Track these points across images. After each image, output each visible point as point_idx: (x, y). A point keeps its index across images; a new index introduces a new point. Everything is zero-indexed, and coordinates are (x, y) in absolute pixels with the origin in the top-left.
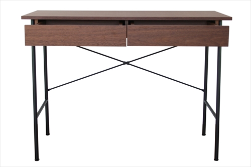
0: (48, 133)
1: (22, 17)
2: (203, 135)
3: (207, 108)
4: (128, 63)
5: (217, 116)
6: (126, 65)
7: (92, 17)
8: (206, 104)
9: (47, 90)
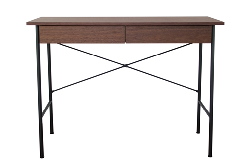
0: (52, 132)
1: (27, 23)
2: (197, 133)
3: (202, 108)
4: (126, 66)
5: (211, 115)
6: (125, 68)
7: (93, 23)
8: (200, 104)
9: (51, 92)
